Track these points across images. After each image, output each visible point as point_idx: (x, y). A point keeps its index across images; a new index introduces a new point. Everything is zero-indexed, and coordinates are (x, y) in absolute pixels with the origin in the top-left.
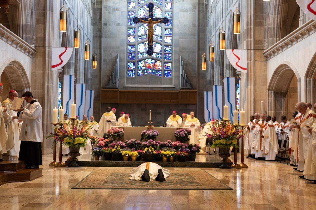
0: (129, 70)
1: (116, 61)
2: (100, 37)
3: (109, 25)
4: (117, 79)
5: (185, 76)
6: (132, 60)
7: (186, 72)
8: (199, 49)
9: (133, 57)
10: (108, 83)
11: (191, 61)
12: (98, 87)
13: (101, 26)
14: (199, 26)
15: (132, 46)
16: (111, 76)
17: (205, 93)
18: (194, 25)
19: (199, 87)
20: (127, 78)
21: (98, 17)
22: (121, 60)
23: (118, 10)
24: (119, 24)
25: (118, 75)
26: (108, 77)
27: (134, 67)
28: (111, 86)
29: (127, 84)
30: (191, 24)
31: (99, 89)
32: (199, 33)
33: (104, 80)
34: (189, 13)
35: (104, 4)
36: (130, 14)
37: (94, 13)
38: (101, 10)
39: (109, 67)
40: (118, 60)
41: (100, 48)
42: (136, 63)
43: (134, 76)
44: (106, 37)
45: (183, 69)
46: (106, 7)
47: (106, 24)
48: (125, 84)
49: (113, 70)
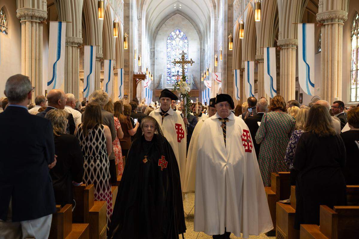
0: (168, 81)
1: (161, 76)
2: (154, 65)
3: (158, 59)
4: (162, 85)
5: (194, 83)
6: (169, 76)
7: (194, 82)
8: (200, 70)
9: (169, 74)
10: (158, 87)
11: (197, 76)
12: (153, 88)
13: (154, 59)
14: (201, 59)
15: (169, 69)
16: (159, 84)
17: (202, 92)
18: (198, 59)
19: (200, 88)
20: (167, 84)
21: (153, 55)
22: (164, 76)
23: (162, 52)
24: (163, 59)
25: (163, 83)
26: (158, 84)
27: (170, 79)
28: (160, 89)
29: (167, 87)
30: (197, 59)
31: (154, 89)
32: (201, 62)
33: (156, 85)
34: (196, 53)
35: (155, 49)
36: (168, 53)
37: (151, 54)
38: (154, 52)
39: (158, 79)
40: (163, 76)
41: (154, 70)
42: (171, 77)
43: (170, 83)
44: (157, 65)
45: (193, 80)
46: (157, 50)
47: (156, 59)
48: (166, 87)
49: (160, 81)
